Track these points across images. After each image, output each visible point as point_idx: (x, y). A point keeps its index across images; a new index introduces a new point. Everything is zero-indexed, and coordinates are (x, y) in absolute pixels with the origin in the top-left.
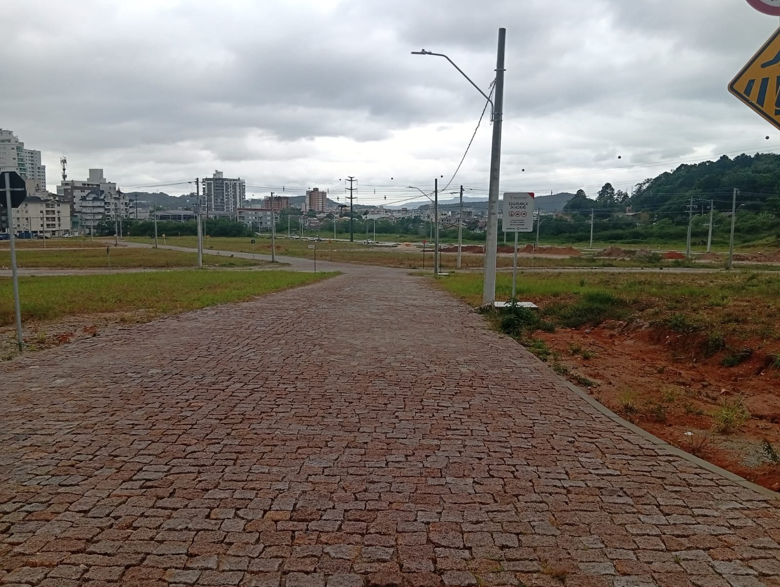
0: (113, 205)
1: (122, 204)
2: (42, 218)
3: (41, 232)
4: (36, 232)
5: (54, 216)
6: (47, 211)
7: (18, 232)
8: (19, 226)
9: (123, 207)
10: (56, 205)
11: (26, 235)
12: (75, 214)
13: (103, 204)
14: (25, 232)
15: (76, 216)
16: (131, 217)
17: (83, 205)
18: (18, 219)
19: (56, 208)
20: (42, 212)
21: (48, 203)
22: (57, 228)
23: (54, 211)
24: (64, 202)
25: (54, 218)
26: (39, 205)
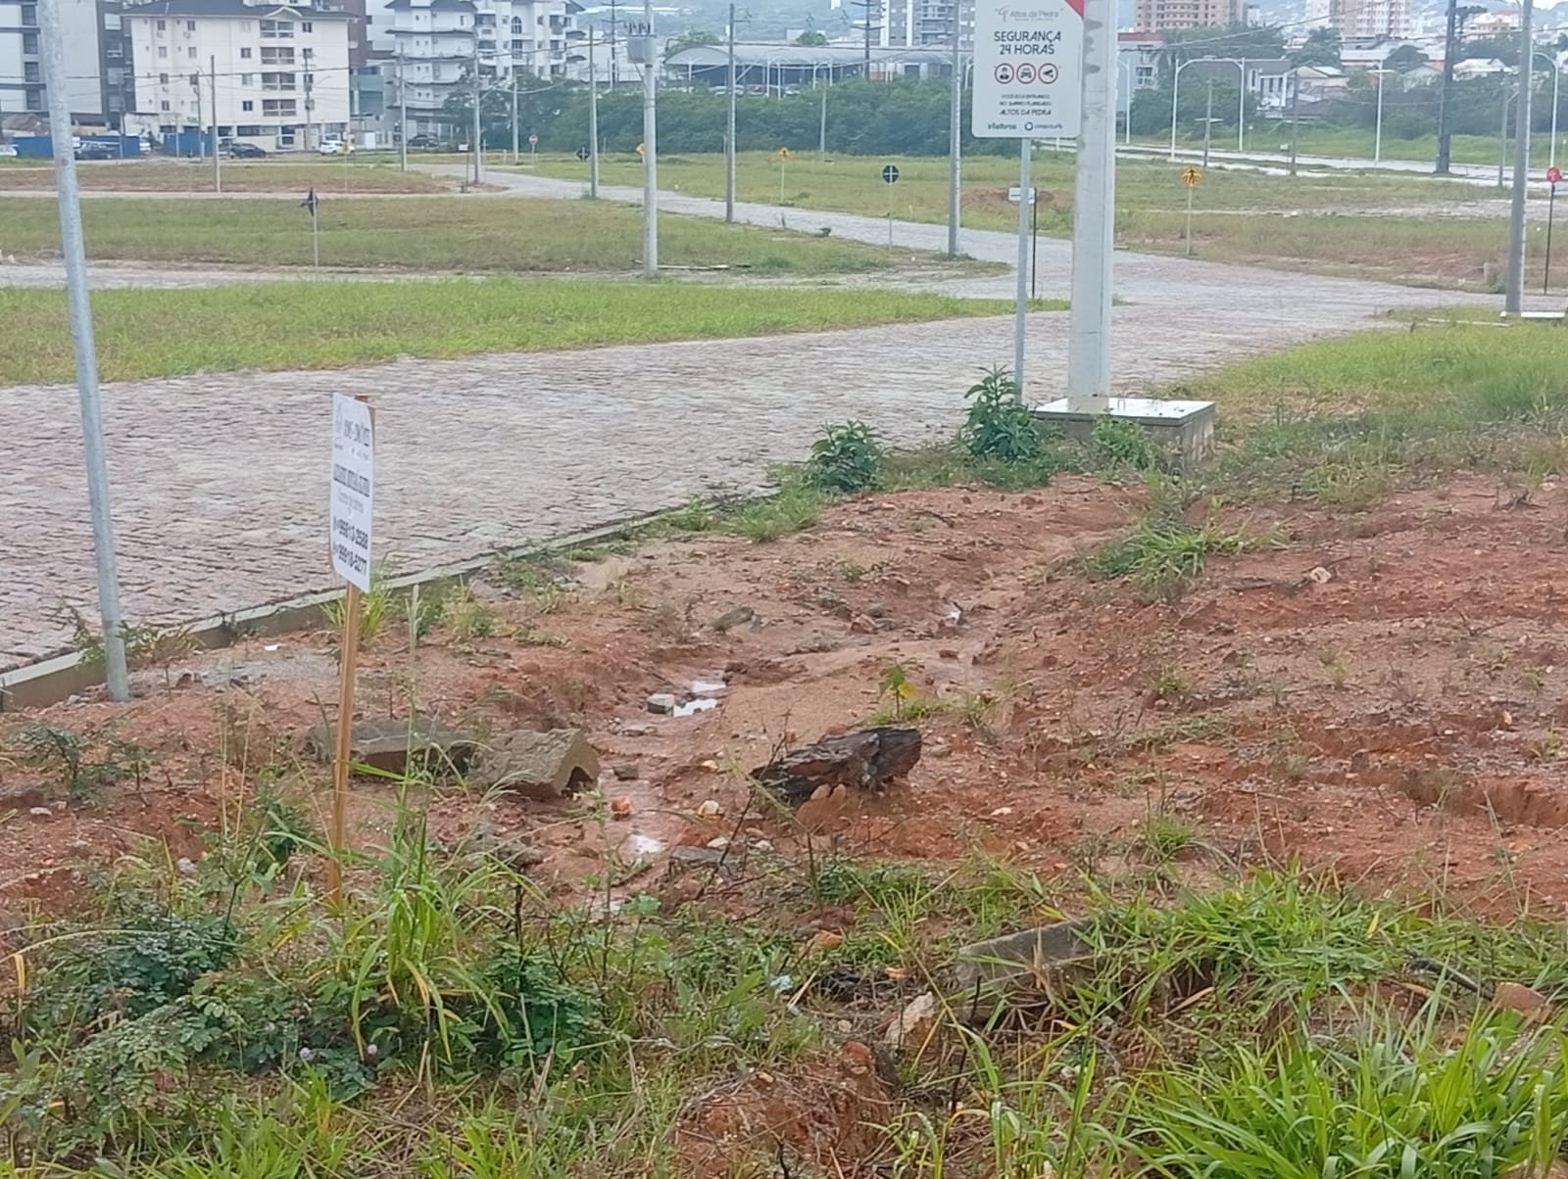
0: (508, 27)
1: (540, 21)
2: (246, 78)
3: (242, 131)
4: (224, 131)
5: (287, 68)
6: (266, 51)
7: (162, 128)
8: (165, 105)
9: (542, 34)
10: (297, 28)
11: (189, 140)
12: (370, 63)
13: (469, 23)
14: (186, 128)
15: (374, 70)
16: (573, 74)
17: (399, 25)
18: (164, 78)
19: (298, 40)
20: (245, 53)
21: (270, 16)
22: (300, 117)
23: (290, 51)
24: (328, 16)
25: (291, 77)
26: (235, 27)
